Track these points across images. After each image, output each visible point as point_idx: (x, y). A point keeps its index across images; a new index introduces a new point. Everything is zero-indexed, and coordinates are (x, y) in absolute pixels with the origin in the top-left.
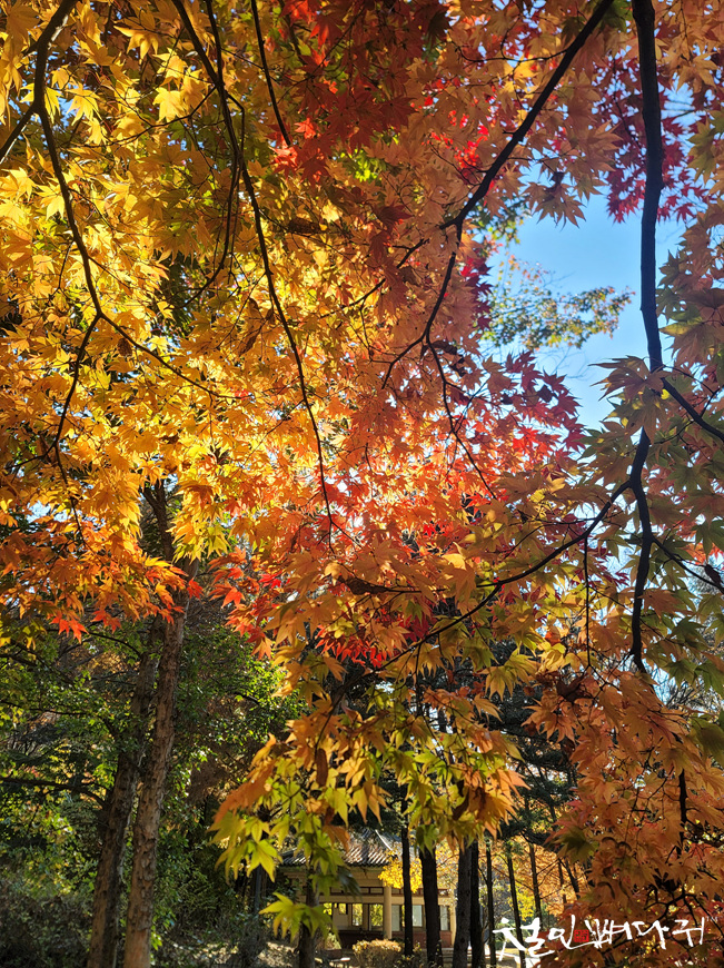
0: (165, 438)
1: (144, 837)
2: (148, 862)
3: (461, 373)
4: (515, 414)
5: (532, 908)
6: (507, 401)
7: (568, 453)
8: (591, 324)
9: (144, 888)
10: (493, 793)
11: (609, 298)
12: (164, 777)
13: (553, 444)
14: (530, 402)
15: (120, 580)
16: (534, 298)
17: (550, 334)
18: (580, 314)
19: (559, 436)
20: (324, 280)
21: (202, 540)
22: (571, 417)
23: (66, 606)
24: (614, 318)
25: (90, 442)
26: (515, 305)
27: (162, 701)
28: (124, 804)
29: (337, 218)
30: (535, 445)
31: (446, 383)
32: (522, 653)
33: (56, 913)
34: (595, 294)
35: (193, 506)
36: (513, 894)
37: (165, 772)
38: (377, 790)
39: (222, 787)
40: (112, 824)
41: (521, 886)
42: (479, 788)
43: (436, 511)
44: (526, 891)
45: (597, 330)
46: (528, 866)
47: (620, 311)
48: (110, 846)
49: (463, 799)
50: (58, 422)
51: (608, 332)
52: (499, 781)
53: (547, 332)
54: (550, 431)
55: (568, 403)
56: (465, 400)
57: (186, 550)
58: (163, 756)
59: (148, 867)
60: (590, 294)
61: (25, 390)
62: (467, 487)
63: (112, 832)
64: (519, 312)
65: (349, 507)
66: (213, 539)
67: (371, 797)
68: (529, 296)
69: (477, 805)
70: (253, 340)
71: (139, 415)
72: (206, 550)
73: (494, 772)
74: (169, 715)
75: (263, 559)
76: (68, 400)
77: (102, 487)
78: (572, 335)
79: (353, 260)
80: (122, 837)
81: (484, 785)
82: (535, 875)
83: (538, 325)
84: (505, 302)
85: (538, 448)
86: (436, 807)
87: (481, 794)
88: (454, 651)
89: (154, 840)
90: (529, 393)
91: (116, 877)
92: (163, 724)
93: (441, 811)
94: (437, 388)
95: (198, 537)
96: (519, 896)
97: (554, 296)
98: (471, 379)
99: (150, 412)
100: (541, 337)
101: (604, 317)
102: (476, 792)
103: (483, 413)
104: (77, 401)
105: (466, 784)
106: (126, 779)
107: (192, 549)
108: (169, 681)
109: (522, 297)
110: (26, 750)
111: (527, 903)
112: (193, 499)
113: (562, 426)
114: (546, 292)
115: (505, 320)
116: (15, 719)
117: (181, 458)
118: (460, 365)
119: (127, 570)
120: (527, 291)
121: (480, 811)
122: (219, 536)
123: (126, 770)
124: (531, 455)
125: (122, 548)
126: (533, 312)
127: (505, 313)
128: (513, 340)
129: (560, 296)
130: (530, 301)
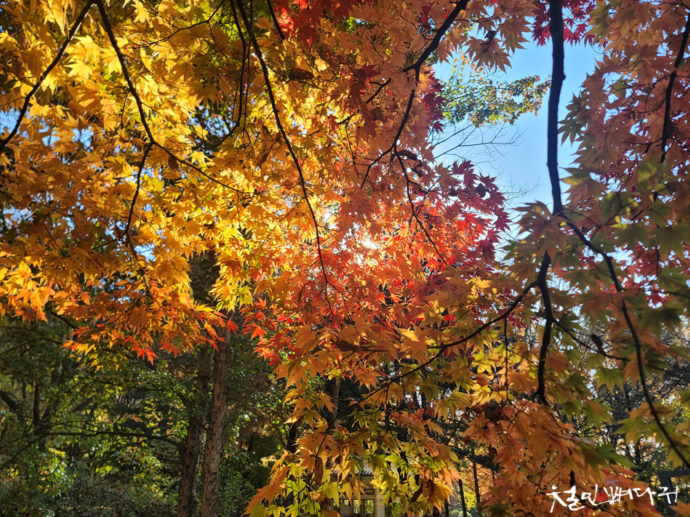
0: (205, 225)
1: (209, 471)
2: (213, 487)
3: (420, 174)
4: (459, 202)
5: (474, 502)
6: (453, 193)
7: (497, 232)
8: (521, 105)
9: (210, 504)
10: (439, 483)
11: (536, 84)
12: (221, 432)
13: (487, 225)
14: (471, 195)
15: (179, 322)
16: (480, 86)
17: (491, 114)
18: (513, 97)
19: (491, 220)
20: (317, 112)
21: (235, 297)
22: (500, 206)
23: (141, 339)
24: (538, 100)
25: (151, 230)
26: (465, 92)
27: (217, 381)
28: (195, 449)
29: (326, 68)
30: (474, 225)
31: (408, 181)
32: (460, 391)
33: (154, 512)
34: (526, 82)
35: (228, 274)
36: (461, 493)
37: (221, 429)
38: (359, 484)
39: (263, 427)
40: (187, 461)
41: (467, 488)
42: (430, 480)
43: (403, 272)
44: (470, 491)
45: (525, 110)
46: (471, 474)
47: (543, 95)
48: (186, 477)
49: (419, 487)
50: (128, 216)
51: (534, 111)
52: (444, 476)
53: (488, 112)
54: (484, 217)
55: (498, 198)
56: (423, 192)
57: (224, 305)
58: (219, 418)
59: (213, 491)
60: (521, 82)
61: (103, 194)
62: (425, 254)
63: (188, 467)
64: (469, 97)
65: (340, 270)
66: (243, 296)
67: (355, 488)
68: (476, 85)
69: (429, 493)
70: (266, 156)
71: (186, 209)
72: (238, 303)
73: (440, 469)
74: (222, 391)
75: (278, 307)
76: (134, 201)
77: (162, 260)
78: (507, 114)
79: (338, 100)
80: (194, 470)
81: (433, 478)
82: (476, 481)
83: (482, 107)
84: (458, 90)
85: (475, 228)
86: (400, 491)
87: (431, 485)
89: (216, 473)
90: (469, 189)
91: (191, 497)
92: (218, 397)
93: (404, 494)
94: (402, 184)
95: (232, 295)
96: (465, 494)
97: (494, 84)
98: (428, 178)
99: (194, 206)
100: (484, 116)
101: (531, 100)
102: (428, 483)
103: (436, 200)
104: (140, 201)
105: (421, 477)
106: (195, 432)
107: (228, 303)
108: (222, 368)
109: (471, 84)
110: (128, 403)
111: (470, 498)
112: (227, 269)
113: (493, 213)
114: (488, 81)
115: (458, 103)
116: (118, 393)
117: (217, 238)
118: (419, 168)
119: (183, 315)
120: (474, 81)
121: (430, 496)
122: (247, 294)
123: (195, 426)
124: (471, 233)
125: (178, 301)
126: (478, 97)
127: (458, 98)
128: (463, 118)
129: (499, 84)
130: (476, 89)
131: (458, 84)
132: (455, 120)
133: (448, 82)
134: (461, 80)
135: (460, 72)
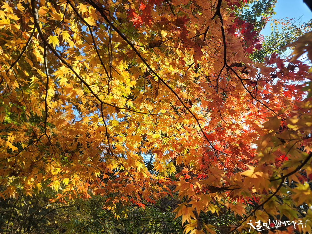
3: (247, 73)
4: (281, 81)
6: (274, 77)
16: (290, 31)
26: (282, 36)
30: (296, 91)
31: (242, 79)
55: (304, 68)
64: (285, 38)
66: (170, 168)
68: (287, 31)
84: (278, 37)
88: (275, 212)
90: (283, 70)
97: (298, 27)
99: (135, 128)
109: (284, 32)
114: (294, 27)
118: (245, 70)
120: (286, 29)
124: (295, 96)
126: (291, 36)
127: (279, 41)
128: (286, 49)
129: (301, 25)
130: (288, 33)
131: (276, 34)
132: (281, 52)
133: (270, 36)
134: (278, 32)
135: (276, 28)
